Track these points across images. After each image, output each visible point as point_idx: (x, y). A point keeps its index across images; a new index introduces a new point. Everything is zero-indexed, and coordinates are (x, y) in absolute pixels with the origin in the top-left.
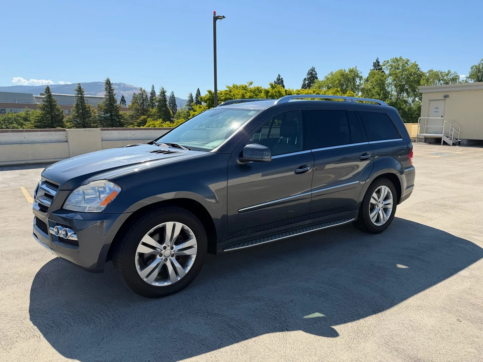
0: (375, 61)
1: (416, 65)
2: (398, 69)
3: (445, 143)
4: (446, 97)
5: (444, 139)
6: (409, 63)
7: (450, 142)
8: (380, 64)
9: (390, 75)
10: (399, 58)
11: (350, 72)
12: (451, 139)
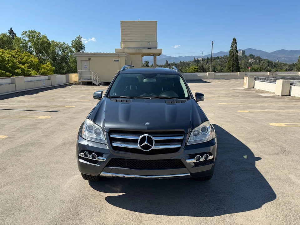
0: (10, 30)
1: (46, 37)
2: (34, 38)
3: (94, 85)
4: (90, 59)
5: (94, 82)
6: (40, 35)
7: (97, 84)
8: (14, 32)
9: (30, 41)
10: (33, 31)
11: (3, 36)
12: (97, 82)
